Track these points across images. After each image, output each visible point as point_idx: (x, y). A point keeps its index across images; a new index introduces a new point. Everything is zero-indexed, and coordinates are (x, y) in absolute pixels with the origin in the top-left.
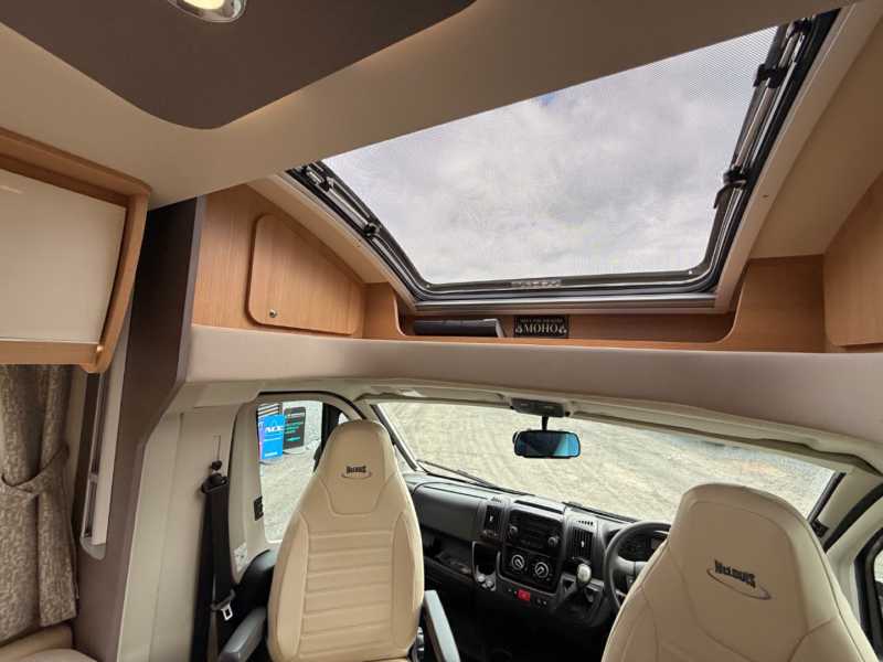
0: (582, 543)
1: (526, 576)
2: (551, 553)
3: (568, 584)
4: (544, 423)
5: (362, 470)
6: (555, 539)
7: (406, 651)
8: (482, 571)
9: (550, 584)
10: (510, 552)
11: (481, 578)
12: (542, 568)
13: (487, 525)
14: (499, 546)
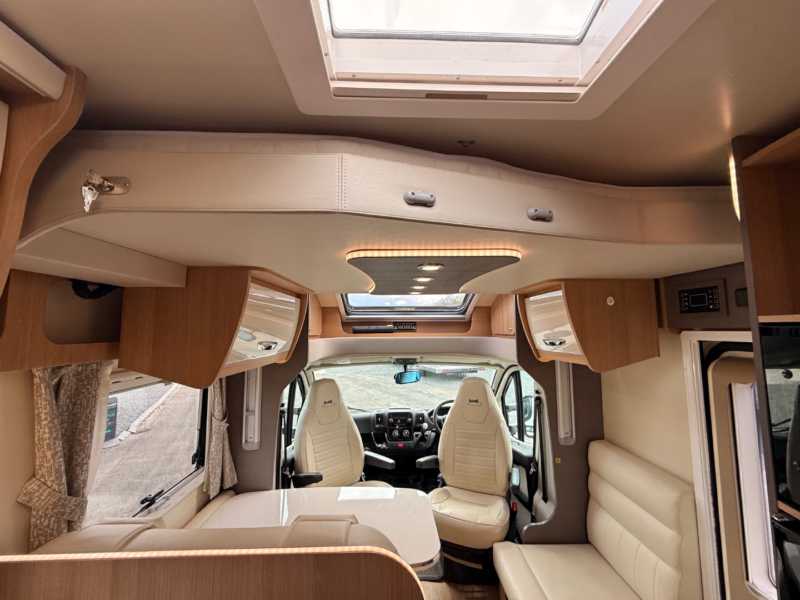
0: (420, 418)
1: (401, 438)
2: (409, 426)
3: (417, 436)
4: (405, 367)
5: (330, 402)
6: (410, 419)
7: (359, 478)
8: (378, 443)
9: (411, 437)
10: (391, 431)
11: (380, 446)
12: (406, 432)
13: (378, 422)
14: (385, 430)
